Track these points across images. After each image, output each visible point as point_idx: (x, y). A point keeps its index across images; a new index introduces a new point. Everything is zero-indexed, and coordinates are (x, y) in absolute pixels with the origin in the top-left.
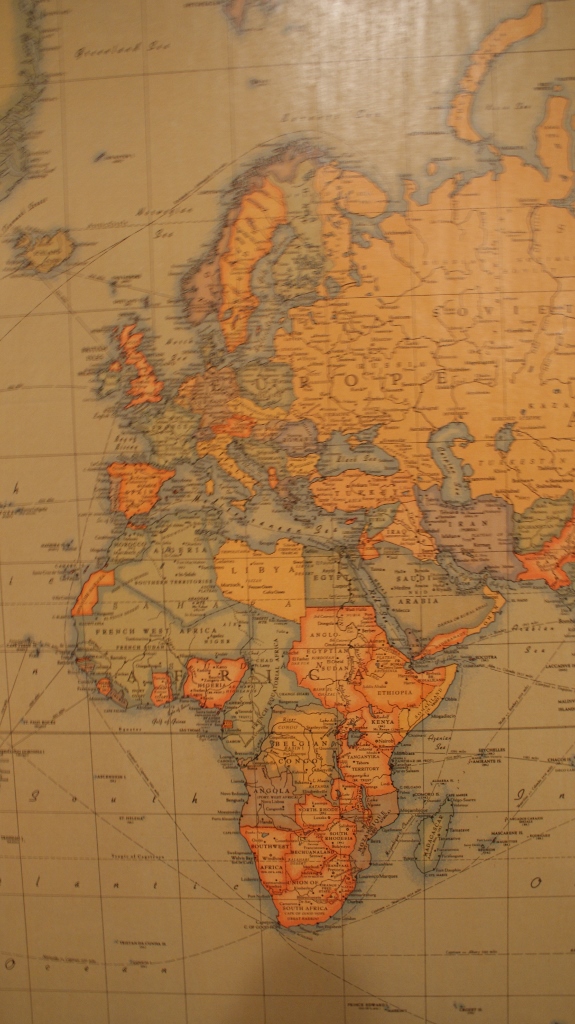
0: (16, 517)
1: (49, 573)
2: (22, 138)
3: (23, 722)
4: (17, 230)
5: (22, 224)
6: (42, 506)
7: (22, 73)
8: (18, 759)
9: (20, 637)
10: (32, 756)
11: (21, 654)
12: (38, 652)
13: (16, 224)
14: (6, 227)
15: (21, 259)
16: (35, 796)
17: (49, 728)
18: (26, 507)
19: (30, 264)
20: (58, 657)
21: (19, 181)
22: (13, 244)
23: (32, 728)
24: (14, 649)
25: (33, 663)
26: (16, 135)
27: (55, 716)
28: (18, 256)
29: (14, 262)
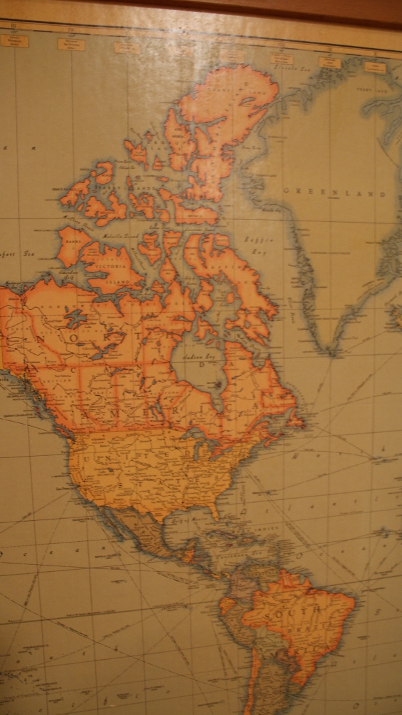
0: (383, 464)
1: (396, 493)
2: (397, 254)
3: (376, 573)
4: (392, 306)
5: (395, 303)
6: (396, 458)
7: (398, 217)
8: (371, 593)
9: (378, 528)
10: (379, 591)
11: (378, 537)
12: (387, 535)
13: (392, 303)
14: (386, 304)
15: (393, 322)
16: (378, 612)
17: (390, 574)
18: (388, 458)
19: (398, 325)
20: (397, 537)
21: (394, 278)
22: (390, 313)
23: (380, 576)
24: (375, 535)
25: (384, 541)
26: (394, 252)
27: (392, 568)
28: (392, 320)
29: (390, 324)
